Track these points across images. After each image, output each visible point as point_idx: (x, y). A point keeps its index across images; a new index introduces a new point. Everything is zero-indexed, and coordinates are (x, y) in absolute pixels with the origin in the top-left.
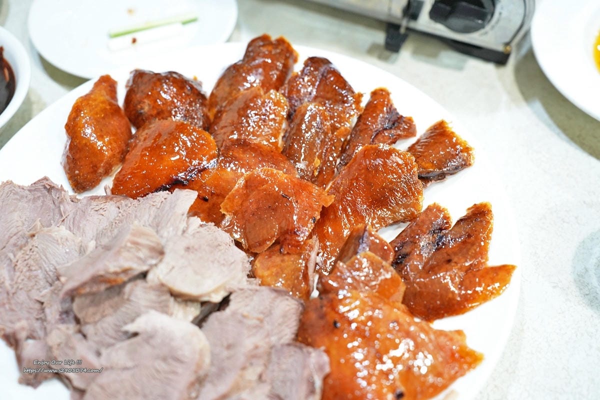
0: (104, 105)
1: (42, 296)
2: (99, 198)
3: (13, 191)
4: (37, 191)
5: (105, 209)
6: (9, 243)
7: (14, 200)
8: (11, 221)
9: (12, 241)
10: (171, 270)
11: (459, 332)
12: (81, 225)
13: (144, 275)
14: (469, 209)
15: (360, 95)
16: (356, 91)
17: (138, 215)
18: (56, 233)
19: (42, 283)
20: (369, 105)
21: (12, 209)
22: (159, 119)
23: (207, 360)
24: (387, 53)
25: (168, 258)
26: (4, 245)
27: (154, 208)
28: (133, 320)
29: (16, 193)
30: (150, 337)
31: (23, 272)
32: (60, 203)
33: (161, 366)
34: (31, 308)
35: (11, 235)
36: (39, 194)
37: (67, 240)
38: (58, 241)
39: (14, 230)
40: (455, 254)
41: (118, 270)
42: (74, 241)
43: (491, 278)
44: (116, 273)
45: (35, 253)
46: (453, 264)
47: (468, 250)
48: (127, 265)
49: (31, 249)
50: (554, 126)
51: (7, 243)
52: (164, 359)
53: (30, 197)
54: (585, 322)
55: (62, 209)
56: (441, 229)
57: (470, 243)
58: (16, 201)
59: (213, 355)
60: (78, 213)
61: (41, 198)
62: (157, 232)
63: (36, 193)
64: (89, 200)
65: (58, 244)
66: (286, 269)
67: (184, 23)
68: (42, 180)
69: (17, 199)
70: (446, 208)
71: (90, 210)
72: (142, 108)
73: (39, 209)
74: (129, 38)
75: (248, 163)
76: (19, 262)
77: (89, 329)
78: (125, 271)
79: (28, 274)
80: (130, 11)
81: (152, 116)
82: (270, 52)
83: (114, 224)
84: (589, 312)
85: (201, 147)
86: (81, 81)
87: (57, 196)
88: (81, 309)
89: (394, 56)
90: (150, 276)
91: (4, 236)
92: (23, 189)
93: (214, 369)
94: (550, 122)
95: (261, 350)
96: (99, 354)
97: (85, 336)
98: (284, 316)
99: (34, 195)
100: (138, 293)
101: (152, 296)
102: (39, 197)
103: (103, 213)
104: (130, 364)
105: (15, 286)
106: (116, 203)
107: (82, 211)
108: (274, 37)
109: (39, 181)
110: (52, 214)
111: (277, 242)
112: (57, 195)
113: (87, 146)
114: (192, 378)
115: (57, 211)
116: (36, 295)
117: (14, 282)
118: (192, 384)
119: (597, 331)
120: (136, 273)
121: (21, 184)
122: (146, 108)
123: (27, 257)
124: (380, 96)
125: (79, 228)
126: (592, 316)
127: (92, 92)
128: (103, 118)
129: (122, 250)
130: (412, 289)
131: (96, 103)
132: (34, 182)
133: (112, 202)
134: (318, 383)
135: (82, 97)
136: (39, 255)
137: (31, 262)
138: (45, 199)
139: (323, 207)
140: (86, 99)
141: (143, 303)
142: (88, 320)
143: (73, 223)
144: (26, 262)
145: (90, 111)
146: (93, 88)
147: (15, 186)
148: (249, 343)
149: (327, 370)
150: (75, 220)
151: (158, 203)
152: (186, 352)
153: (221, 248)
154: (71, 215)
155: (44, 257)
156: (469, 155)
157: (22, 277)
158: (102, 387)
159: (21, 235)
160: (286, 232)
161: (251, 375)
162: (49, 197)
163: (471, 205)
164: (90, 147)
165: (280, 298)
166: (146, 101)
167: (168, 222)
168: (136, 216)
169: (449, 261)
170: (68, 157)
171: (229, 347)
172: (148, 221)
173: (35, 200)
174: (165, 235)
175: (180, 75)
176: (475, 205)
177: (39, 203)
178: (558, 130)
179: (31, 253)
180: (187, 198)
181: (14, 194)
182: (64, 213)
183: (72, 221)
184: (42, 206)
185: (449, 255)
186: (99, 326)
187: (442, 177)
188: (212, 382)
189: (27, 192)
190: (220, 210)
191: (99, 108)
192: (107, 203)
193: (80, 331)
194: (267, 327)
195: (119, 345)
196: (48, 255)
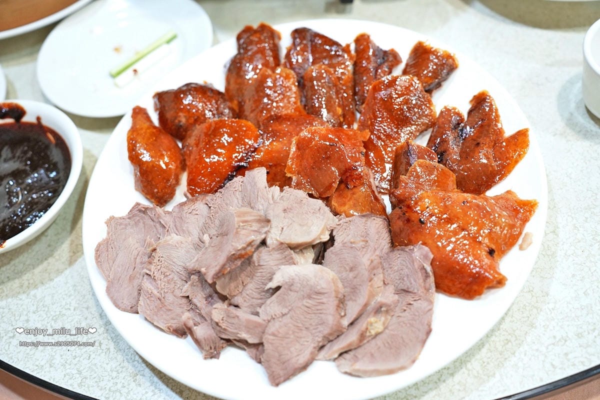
0: (151, 130)
1: (185, 292)
2: (186, 203)
3: (118, 223)
4: (135, 217)
5: (196, 209)
6: (136, 263)
7: (122, 229)
8: (129, 247)
9: (138, 260)
10: (282, 231)
11: (509, 192)
12: (184, 228)
13: (264, 243)
14: (471, 101)
15: (348, 46)
16: (344, 45)
17: (228, 202)
18: (172, 241)
19: (179, 283)
20: (357, 51)
21: (123, 237)
22: (199, 125)
23: (340, 285)
24: (341, 6)
25: (274, 223)
26: (134, 266)
27: (237, 193)
28: (271, 279)
29: (121, 224)
30: (290, 285)
31: (162, 280)
32: (158, 218)
33: (309, 303)
34: (181, 304)
35: (135, 257)
36: (138, 218)
37: (181, 243)
38: (176, 246)
39: (135, 253)
40: (479, 137)
41: (245, 245)
42: (186, 242)
43: (514, 144)
44: (244, 249)
45: (163, 262)
46: (482, 145)
47: (488, 131)
48: (249, 239)
49: (159, 260)
50: (498, 16)
51: (135, 264)
52: (309, 297)
53: (132, 223)
54: (588, 151)
55: (163, 222)
56: (459, 124)
57: (486, 125)
58: (123, 231)
59: (342, 280)
60: (176, 220)
61: (140, 220)
62: (252, 208)
63: (134, 218)
64: (180, 207)
65: (177, 248)
66: (359, 199)
67: (168, 42)
68: (135, 206)
69: (123, 229)
70: (454, 106)
71: (185, 215)
72: (180, 121)
73: (143, 230)
74: (130, 72)
75: (288, 131)
76: (155, 273)
77: (238, 300)
78: (250, 244)
79: (166, 279)
80: (117, 50)
81: (191, 124)
82: (260, 38)
83: (212, 217)
84: (587, 143)
85: (245, 133)
86: (118, 119)
87: (154, 214)
88: (224, 288)
89: (348, 6)
90: (269, 242)
91: (130, 259)
92: (124, 219)
93: (348, 290)
94: (493, 14)
95: (375, 262)
96: (257, 314)
97: (237, 306)
98: (378, 233)
99: (134, 220)
100: (265, 257)
101: (277, 255)
102: (139, 220)
103: (197, 213)
104: (285, 311)
105: (162, 292)
106: (202, 201)
107: (179, 218)
108: (255, 26)
109: (133, 208)
110: (155, 230)
111: (341, 182)
112: (153, 212)
113: (155, 167)
114: (336, 302)
115: (158, 225)
116: (179, 293)
117: (160, 289)
118: (338, 306)
119: (598, 154)
120: (258, 242)
121: (120, 216)
122: (183, 120)
123: (159, 267)
124: (362, 41)
125: (183, 230)
126: (591, 145)
127: (134, 123)
128: (156, 140)
129: (239, 230)
130: (460, 175)
131: (144, 130)
132: (129, 210)
133: (198, 202)
134: (429, 269)
135: (129, 131)
136: (167, 262)
137: (163, 270)
138: (145, 221)
139: (363, 142)
140: (133, 131)
141: (272, 263)
142: (233, 294)
143: (177, 230)
144: (160, 271)
145: (143, 139)
146: (133, 120)
147: (117, 219)
148: (365, 260)
149: (432, 256)
150: (178, 227)
151: (239, 187)
152: (323, 285)
153: (304, 202)
154: (172, 225)
155: (172, 263)
156: (454, 60)
157: (164, 283)
158: (273, 335)
159: (142, 254)
160: (346, 171)
161: (378, 281)
162: (147, 217)
163: (471, 98)
164: (158, 167)
165: (370, 220)
166: (181, 114)
167: (257, 198)
168: (227, 204)
169: (478, 144)
170: (142, 181)
171: (351, 270)
172: (239, 203)
173: (136, 224)
174: (261, 207)
175: (196, 84)
176: (475, 96)
177: (141, 224)
178: (501, 18)
179: (160, 263)
180: (260, 174)
181: (120, 225)
182: (166, 224)
183: (174, 228)
184: (144, 226)
185: (475, 140)
186: (244, 294)
187: (439, 85)
188: (351, 299)
189: (128, 220)
190: (286, 175)
191: (148, 135)
192: (196, 204)
193: (230, 304)
194: (371, 244)
195: (269, 301)
196: (175, 260)
